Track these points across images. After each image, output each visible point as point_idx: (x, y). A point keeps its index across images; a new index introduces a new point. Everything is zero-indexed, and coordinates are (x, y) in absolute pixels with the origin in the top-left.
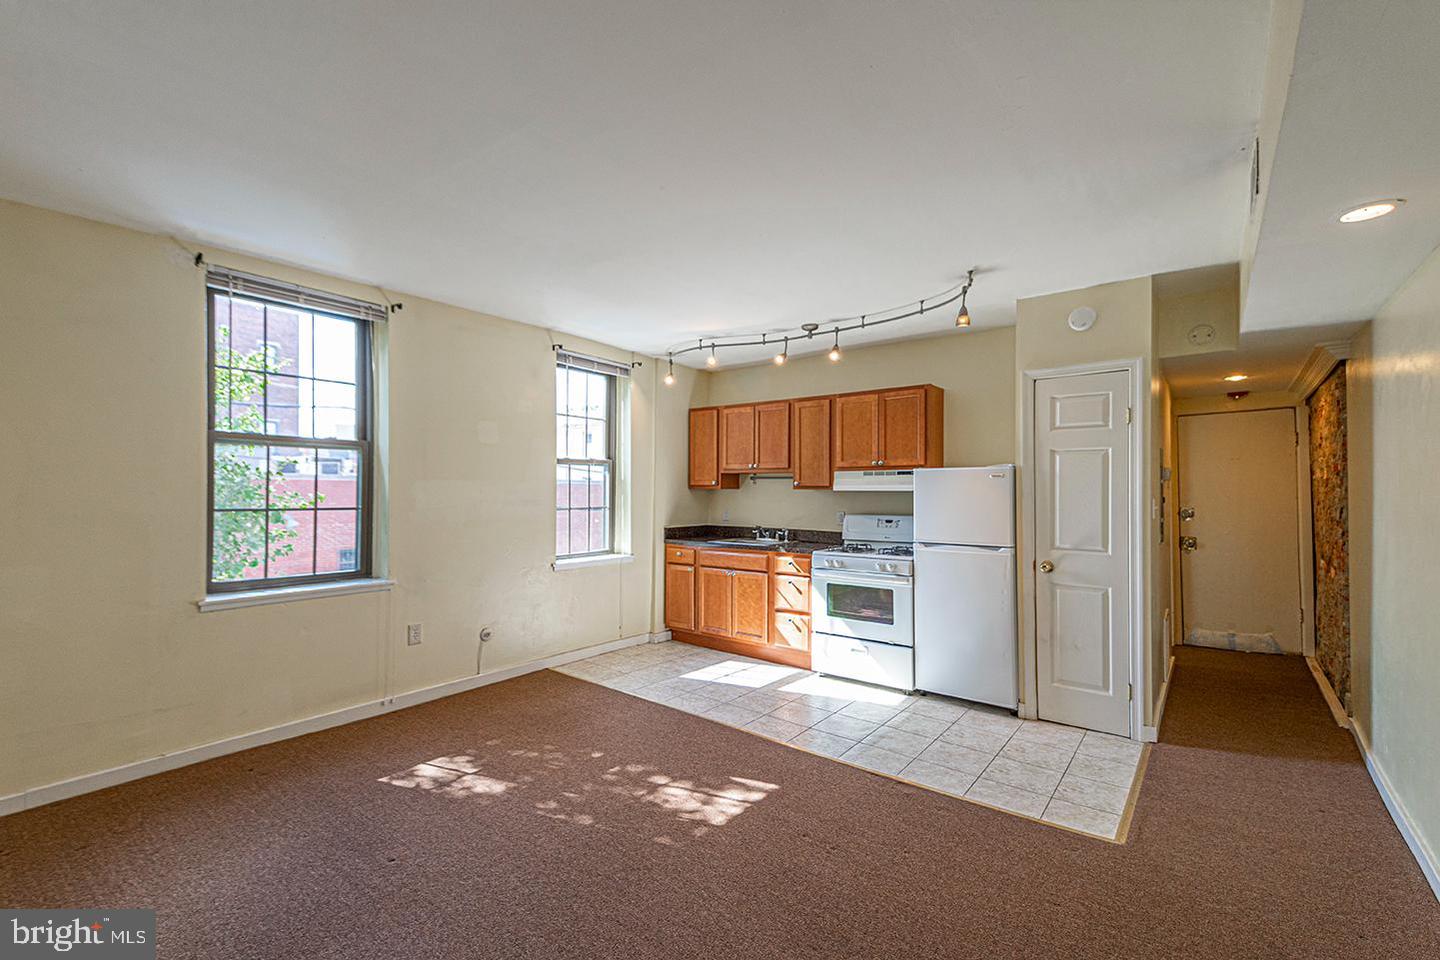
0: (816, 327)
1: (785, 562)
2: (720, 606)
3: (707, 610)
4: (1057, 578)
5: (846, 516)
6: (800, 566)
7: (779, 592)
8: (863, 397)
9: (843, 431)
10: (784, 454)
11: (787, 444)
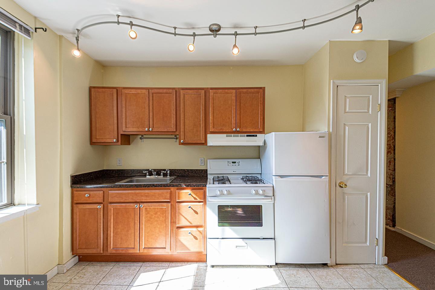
1: (186, 194)
2: (128, 231)
3: (116, 235)
4: (345, 190)
5: (208, 160)
6: (196, 195)
7: (181, 214)
8: (226, 91)
9: (213, 110)
10: (172, 123)
11: (175, 116)
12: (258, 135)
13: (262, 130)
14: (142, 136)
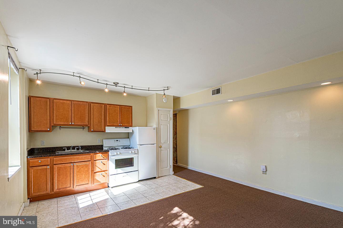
0: (118, 83)
1: (99, 156)
2: (66, 178)
3: (58, 182)
4: (162, 149)
5: (104, 140)
6: (104, 156)
7: (96, 166)
8: (115, 106)
9: (109, 115)
10: (86, 120)
11: (88, 117)
12: (129, 127)
13: (131, 125)
14: (61, 126)
